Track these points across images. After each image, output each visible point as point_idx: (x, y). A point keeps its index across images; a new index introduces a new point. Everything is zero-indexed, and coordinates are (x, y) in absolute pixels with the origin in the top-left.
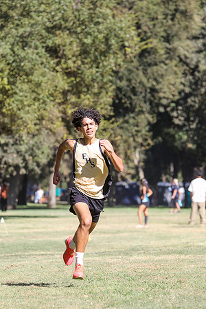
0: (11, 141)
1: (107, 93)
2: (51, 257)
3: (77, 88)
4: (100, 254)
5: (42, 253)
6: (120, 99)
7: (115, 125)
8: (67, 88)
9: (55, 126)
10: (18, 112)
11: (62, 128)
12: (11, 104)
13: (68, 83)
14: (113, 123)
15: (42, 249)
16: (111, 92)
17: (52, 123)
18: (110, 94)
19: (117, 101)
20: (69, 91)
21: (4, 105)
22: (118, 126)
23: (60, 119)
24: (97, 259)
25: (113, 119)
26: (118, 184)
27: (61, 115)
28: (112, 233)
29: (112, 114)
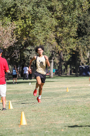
0: (33, 49)
1: (75, 27)
2: (51, 99)
3: (61, 25)
4: (73, 98)
5: (48, 97)
6: (80, 29)
7: (79, 40)
8: (57, 25)
9: (52, 42)
10: (36, 36)
11: (55, 42)
12: (33, 32)
13: (57, 23)
14: (77, 40)
15: (48, 96)
16: (77, 26)
17: (51, 40)
18: (76, 27)
19: (79, 30)
20: (58, 26)
21: (30, 33)
22: (79, 41)
23: (54, 38)
24: (72, 99)
25: (78, 38)
26: (80, 66)
27: (55, 36)
28: (78, 88)
29: (77, 36)
